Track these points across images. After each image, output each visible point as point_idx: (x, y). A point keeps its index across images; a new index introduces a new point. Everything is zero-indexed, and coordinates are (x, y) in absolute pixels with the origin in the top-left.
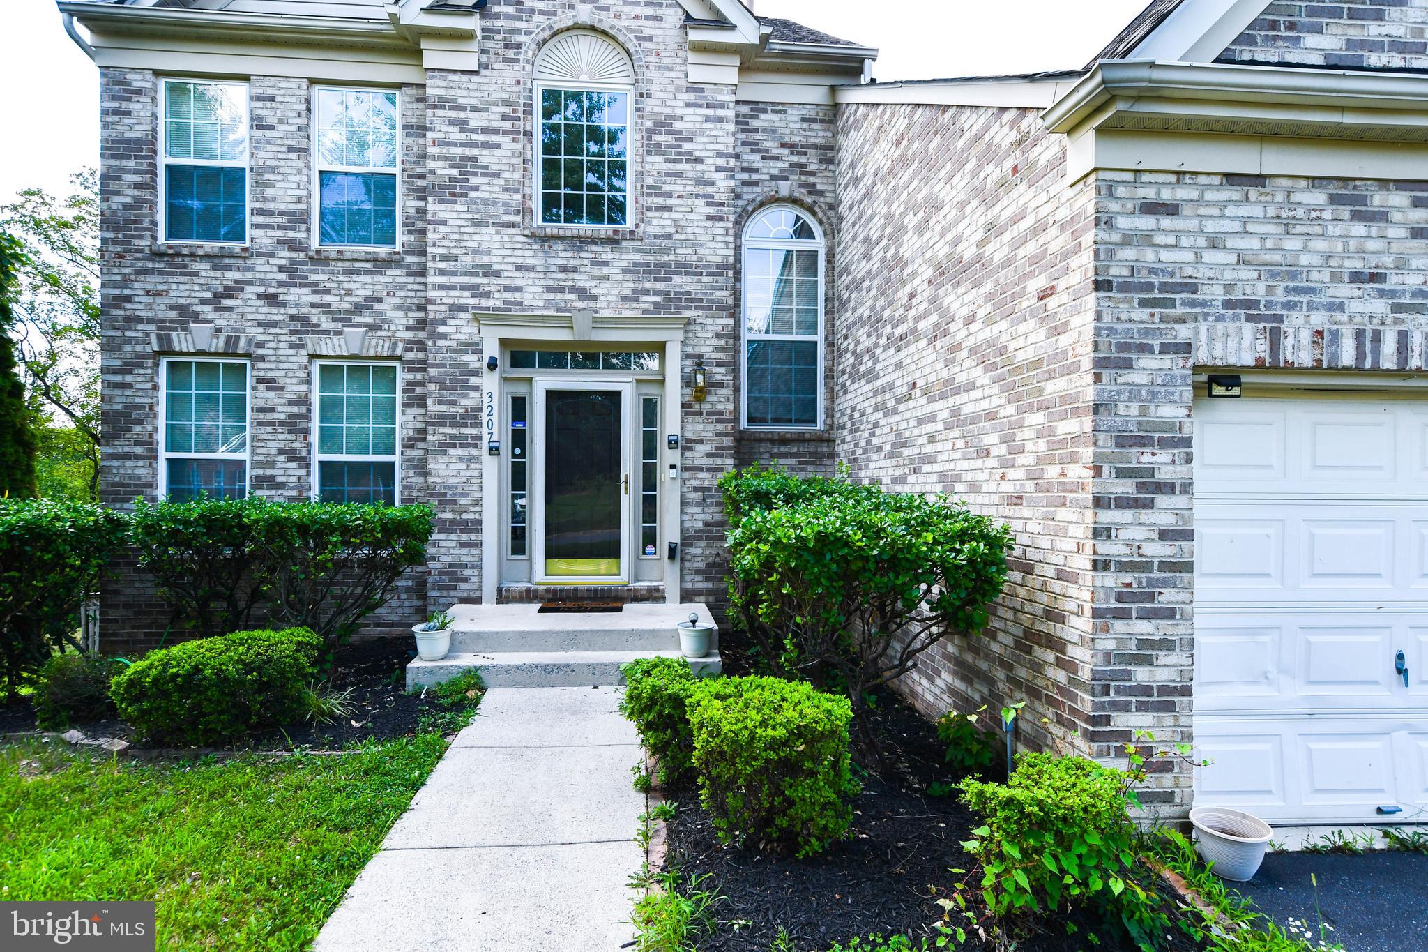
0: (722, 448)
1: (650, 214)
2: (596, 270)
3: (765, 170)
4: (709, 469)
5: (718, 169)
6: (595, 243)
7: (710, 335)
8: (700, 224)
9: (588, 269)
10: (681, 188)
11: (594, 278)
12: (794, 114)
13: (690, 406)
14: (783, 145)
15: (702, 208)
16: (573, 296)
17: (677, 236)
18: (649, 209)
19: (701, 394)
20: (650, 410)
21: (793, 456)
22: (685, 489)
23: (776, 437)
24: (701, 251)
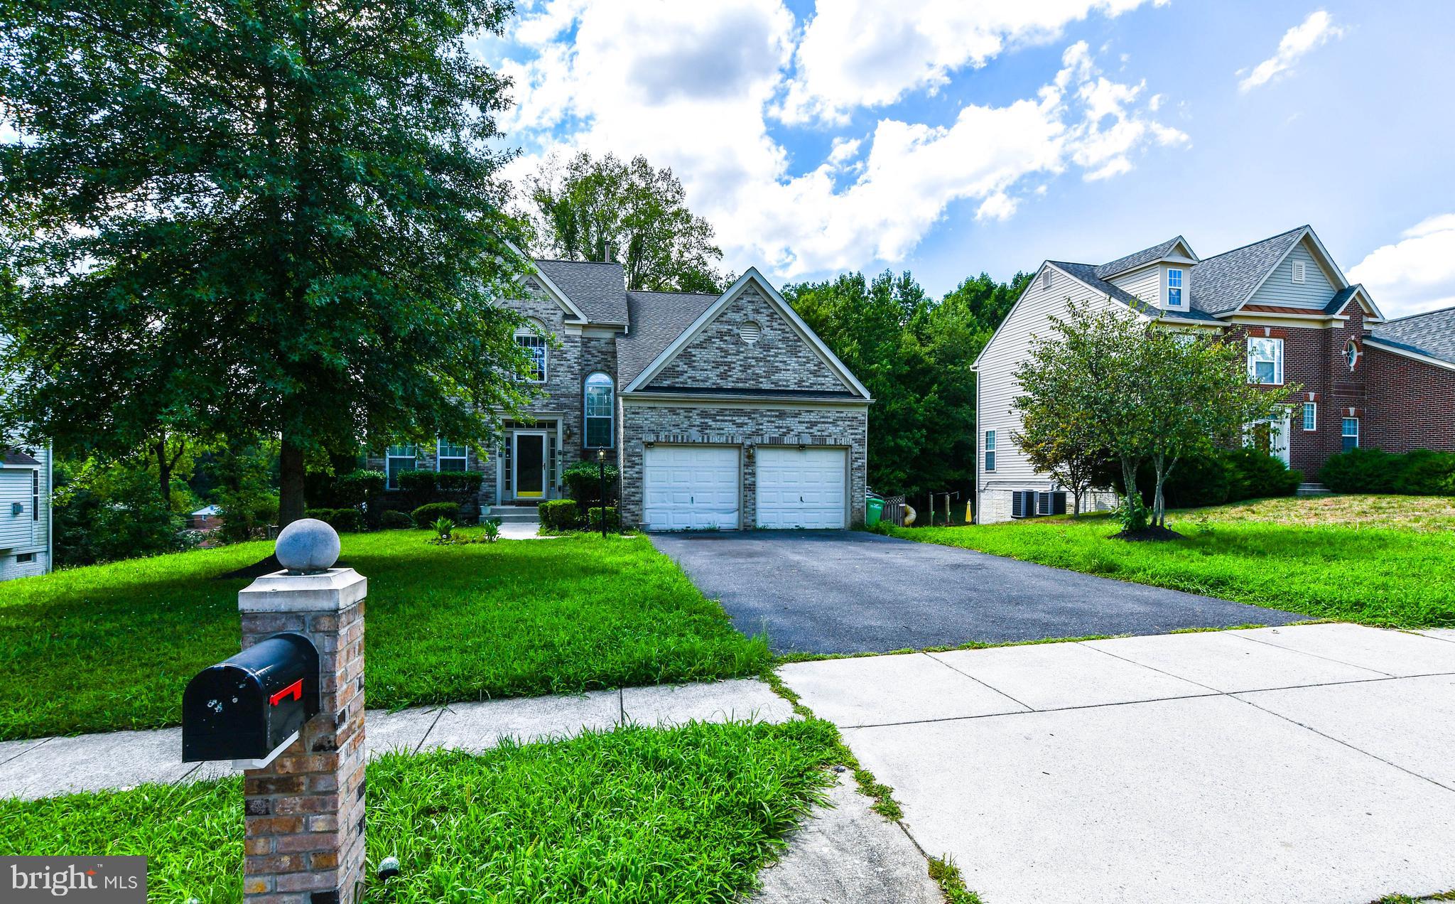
0: (578, 454)
1: (552, 378)
3: (592, 361)
5: (575, 362)
7: (573, 417)
8: (569, 381)
10: (563, 369)
12: (603, 341)
13: (566, 441)
14: (599, 352)
15: (570, 376)
17: (561, 385)
19: (569, 437)
20: (553, 442)
22: (564, 468)
24: (570, 390)
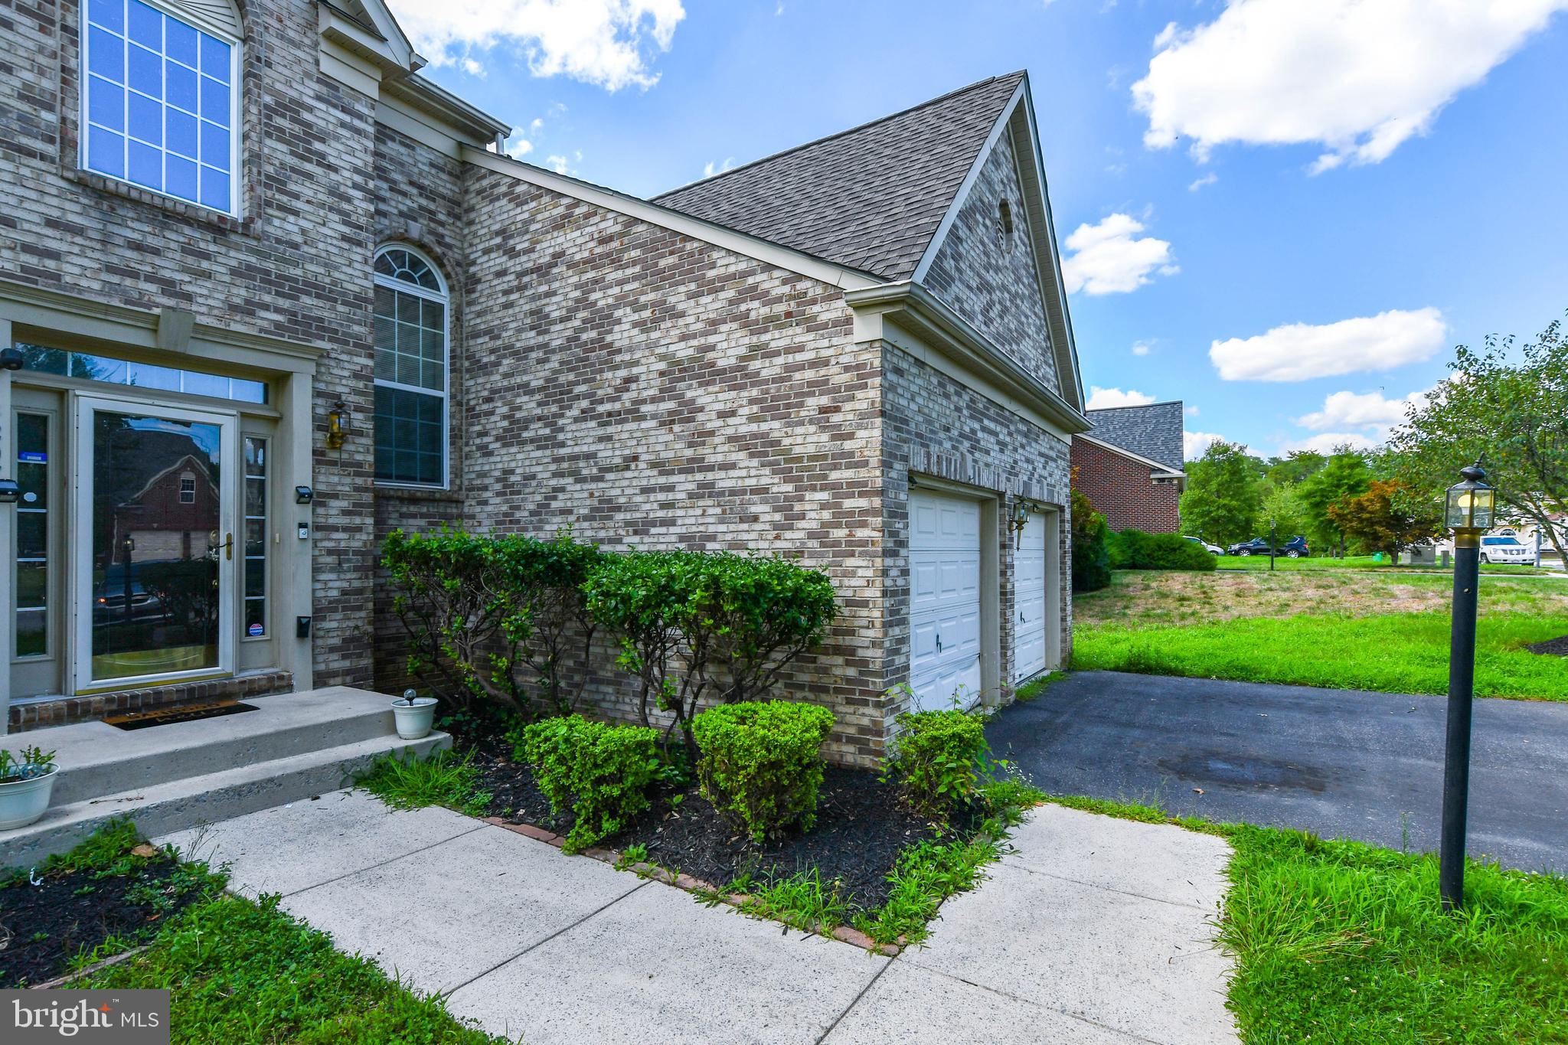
0: (361, 505)
1: (270, 211)
2: (190, 260)
3: (393, 203)
4: (345, 529)
5: (356, 186)
6: (190, 225)
7: (346, 373)
8: (335, 242)
9: (178, 256)
10: (311, 193)
11: (185, 270)
12: (422, 155)
13: (323, 454)
14: (412, 183)
15: (337, 225)
16: (152, 288)
17: (306, 248)
18: (269, 204)
19: (336, 440)
21: (423, 516)
22: (317, 553)
23: (406, 495)
24: (336, 274)
